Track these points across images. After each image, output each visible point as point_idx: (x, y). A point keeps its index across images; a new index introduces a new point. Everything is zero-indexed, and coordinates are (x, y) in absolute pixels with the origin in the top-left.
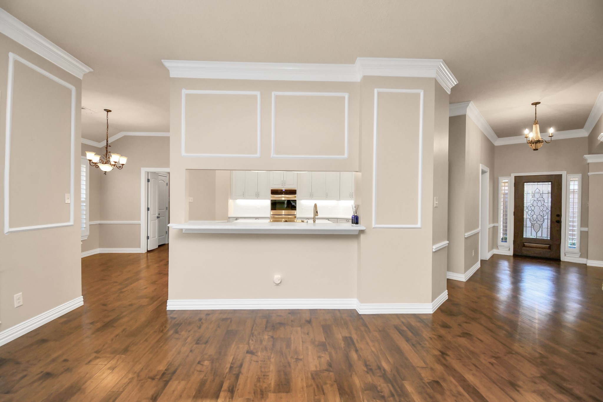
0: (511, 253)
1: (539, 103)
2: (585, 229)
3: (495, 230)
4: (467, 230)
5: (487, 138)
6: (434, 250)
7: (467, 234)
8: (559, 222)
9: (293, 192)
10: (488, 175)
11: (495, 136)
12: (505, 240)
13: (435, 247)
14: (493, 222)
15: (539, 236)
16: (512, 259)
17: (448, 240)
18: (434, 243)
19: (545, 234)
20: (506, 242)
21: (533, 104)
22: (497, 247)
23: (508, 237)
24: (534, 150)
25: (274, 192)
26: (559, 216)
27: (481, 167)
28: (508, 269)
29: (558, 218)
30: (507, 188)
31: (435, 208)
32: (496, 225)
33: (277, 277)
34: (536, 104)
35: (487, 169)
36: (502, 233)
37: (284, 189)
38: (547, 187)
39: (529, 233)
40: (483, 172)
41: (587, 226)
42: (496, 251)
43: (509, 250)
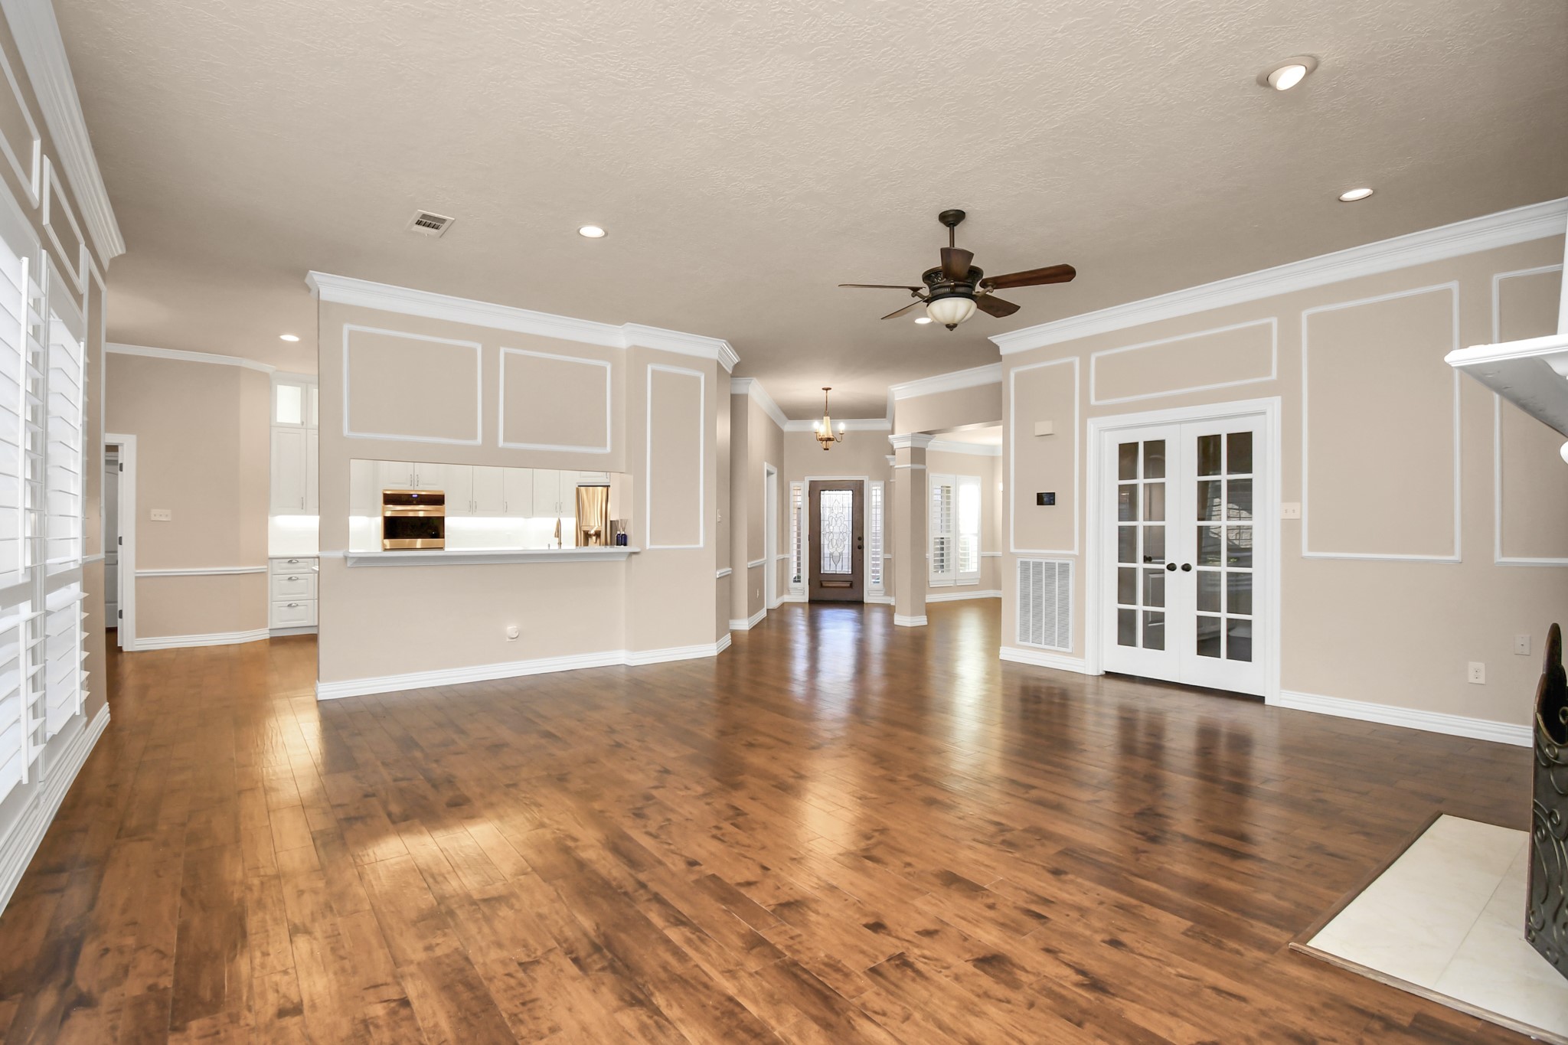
0: (806, 598)
1: (830, 389)
2: (888, 556)
3: (783, 564)
4: (750, 558)
5: (774, 423)
6: (718, 577)
7: (750, 564)
8: (861, 547)
9: (438, 500)
10: (774, 477)
11: (784, 417)
12: (798, 580)
13: (718, 574)
14: (783, 553)
15: (839, 571)
16: (807, 606)
17: (731, 567)
18: (718, 568)
19: (845, 567)
20: (800, 581)
21: (823, 389)
22: (789, 593)
23: (802, 575)
24: (825, 449)
25: (390, 499)
26: (861, 539)
27: (766, 466)
28: (804, 623)
29: (859, 543)
30: (799, 499)
31: (718, 523)
32: (786, 556)
33: (511, 629)
34: (827, 389)
35: (774, 470)
36: (796, 569)
37: (415, 494)
38: (846, 498)
39: (828, 567)
40: (769, 474)
41: (890, 553)
42: (787, 598)
43: (804, 594)
